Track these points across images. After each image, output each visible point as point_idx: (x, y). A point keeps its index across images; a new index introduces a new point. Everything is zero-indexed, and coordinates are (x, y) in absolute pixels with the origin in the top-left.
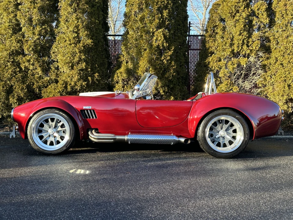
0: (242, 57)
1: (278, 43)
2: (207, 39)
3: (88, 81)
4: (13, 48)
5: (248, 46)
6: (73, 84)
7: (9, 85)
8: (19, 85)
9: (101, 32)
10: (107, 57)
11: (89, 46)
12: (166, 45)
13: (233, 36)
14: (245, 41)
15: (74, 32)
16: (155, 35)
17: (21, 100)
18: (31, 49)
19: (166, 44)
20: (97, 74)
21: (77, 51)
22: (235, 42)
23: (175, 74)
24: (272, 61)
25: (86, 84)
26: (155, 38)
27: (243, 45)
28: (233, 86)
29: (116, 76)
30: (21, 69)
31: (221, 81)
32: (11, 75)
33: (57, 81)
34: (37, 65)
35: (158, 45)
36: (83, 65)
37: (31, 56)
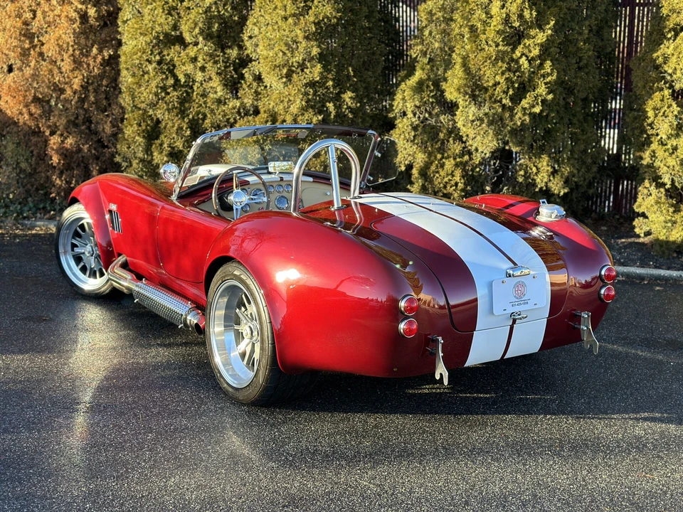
3: (327, 112)
4: (158, 29)
7: (152, 119)
8: (173, 120)
11: (330, 21)
12: (531, 14)
17: (177, 157)
18: (197, 30)
20: (348, 92)
21: (300, 34)
23: (550, 97)
25: (321, 121)
29: (399, 96)
30: (177, 80)
32: (156, 94)
33: (257, 112)
34: (212, 70)
35: (508, 15)
36: (316, 72)
37: (199, 47)
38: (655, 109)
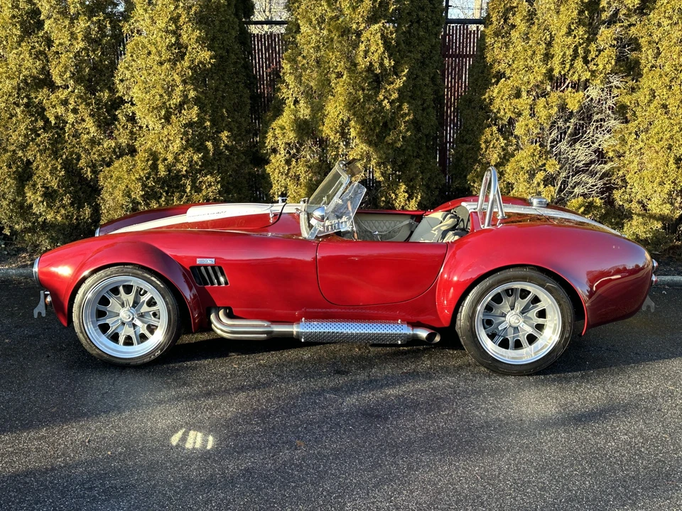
0: (570, 89)
1: (659, 53)
2: (489, 41)
3: (206, 149)
4: (26, 73)
5: (586, 62)
6: (170, 158)
7: (22, 160)
8: (45, 161)
9: (233, 28)
10: (250, 84)
11: (205, 66)
12: (390, 63)
13: (551, 37)
14: (580, 51)
15: (167, 31)
16: (362, 40)
17: (51, 197)
18: (68, 74)
19: (390, 60)
20: (225, 132)
21: (178, 79)
22: (557, 50)
23: (409, 134)
24: (642, 96)
25: (201, 159)
26: (362, 47)
27: (575, 57)
28: (546, 159)
29: (270, 134)
30: (47, 121)
31: (517, 144)
32: (26, 136)
33: (132, 151)
34: (84, 111)
35: (371, 63)
36: (193, 113)
37: (70, 90)
38: (486, 142)
